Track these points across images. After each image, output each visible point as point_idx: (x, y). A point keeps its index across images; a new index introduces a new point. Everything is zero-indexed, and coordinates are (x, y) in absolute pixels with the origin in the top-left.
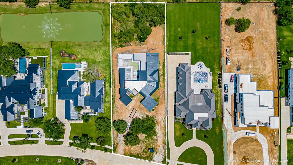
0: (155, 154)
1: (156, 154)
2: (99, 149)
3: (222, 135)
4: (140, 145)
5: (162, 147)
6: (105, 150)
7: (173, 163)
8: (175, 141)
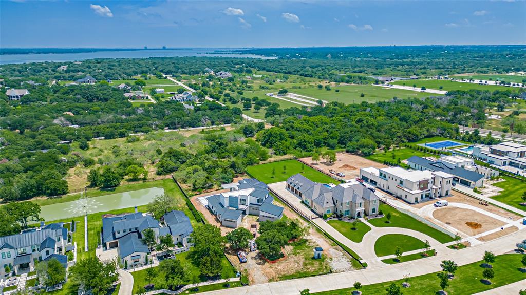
0: (329, 261)
1: (331, 261)
2: (210, 288)
3: (408, 216)
4: (293, 260)
5: (334, 250)
6: (226, 286)
7: (373, 261)
8: (347, 238)
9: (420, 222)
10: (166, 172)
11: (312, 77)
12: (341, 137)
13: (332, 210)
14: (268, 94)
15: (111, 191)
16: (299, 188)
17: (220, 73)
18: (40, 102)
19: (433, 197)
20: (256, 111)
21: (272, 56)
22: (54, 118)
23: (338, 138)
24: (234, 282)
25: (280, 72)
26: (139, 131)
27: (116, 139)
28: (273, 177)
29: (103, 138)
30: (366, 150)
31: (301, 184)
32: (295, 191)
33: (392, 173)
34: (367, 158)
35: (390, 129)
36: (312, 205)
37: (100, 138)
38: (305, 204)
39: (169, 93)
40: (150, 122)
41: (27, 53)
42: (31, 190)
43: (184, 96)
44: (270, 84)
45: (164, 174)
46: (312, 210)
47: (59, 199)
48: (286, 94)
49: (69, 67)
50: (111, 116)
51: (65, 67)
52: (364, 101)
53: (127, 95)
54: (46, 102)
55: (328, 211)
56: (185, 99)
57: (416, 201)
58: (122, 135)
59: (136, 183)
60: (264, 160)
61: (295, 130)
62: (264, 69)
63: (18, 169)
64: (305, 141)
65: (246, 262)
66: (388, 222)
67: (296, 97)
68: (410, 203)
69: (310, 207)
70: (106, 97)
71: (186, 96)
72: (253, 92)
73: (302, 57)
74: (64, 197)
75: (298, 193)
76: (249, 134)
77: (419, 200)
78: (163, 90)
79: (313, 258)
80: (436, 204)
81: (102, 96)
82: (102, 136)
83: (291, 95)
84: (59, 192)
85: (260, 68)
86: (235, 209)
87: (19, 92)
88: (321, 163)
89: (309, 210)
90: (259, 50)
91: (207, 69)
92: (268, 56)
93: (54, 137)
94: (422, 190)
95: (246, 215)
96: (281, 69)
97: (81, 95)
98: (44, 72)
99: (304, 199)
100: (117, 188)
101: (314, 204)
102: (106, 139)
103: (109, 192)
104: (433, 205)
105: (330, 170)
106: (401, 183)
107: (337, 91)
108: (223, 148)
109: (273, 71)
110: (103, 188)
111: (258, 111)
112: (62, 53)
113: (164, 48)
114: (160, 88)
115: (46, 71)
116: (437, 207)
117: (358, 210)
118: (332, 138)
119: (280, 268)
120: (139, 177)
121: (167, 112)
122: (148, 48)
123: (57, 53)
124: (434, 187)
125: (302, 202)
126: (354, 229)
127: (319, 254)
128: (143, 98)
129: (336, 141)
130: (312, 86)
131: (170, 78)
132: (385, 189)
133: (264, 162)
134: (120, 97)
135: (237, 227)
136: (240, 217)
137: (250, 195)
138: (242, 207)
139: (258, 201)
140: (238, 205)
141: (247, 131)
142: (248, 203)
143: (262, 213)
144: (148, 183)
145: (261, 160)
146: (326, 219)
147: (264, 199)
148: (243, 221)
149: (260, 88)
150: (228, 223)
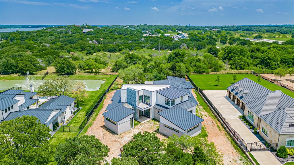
16: (241, 97)
17: (213, 30)
31: (246, 92)
32: (236, 100)
36: (259, 125)
38: (247, 122)
39: (173, 34)
43: (180, 36)
45: (116, 71)
46: (256, 134)
48: (261, 39)
53: (145, 35)
55: (290, 143)
56: (180, 38)
59: (89, 74)
60: (215, 71)
64: (269, 59)
69: (254, 128)
71: (181, 36)
75: (241, 104)
76: (214, 54)
78: (169, 35)
86: (131, 107)
87: (89, 31)
89: (250, 132)
95: (149, 120)
99: (246, 113)
100: (71, 75)
101: (263, 124)
110: (61, 74)
125: (243, 118)
133: (214, 73)
135: (119, 132)
136: (128, 119)
137: (158, 92)
138: (142, 106)
139: (168, 103)
140: (136, 102)
141: (212, 51)
142: (153, 103)
143: (163, 120)
144: (96, 76)
145: (212, 71)
146: (284, 157)
147: (178, 101)
148: (137, 126)
149: (240, 36)
150: (110, 125)
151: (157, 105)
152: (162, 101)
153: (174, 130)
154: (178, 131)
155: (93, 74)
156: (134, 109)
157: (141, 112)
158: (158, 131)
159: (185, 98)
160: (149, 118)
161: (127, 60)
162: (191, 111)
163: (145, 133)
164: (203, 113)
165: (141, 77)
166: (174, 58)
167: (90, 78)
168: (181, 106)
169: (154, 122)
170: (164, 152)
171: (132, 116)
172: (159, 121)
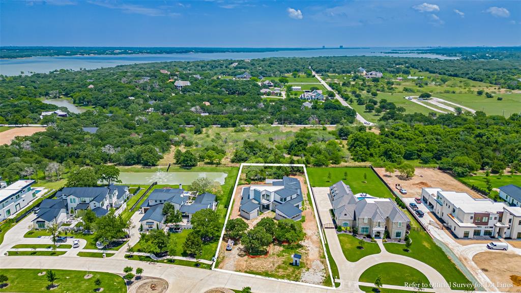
0: (304, 271)
1: (306, 271)
2: (185, 263)
3: (440, 250)
4: (272, 260)
5: (319, 262)
6: (197, 265)
7: (350, 284)
8: (344, 255)
9: (449, 261)
10: (238, 160)
11: (481, 81)
12: (439, 151)
13: (350, 224)
14: (407, 98)
15: (188, 169)
16: (334, 196)
17: (371, 73)
18: (194, 92)
19: (497, 236)
20: (377, 114)
21: (456, 56)
22: (193, 106)
23: (436, 151)
24: (206, 264)
25: (444, 74)
26: (249, 123)
27: (229, 128)
28: (329, 182)
29: (219, 126)
30: (460, 170)
31: (337, 192)
33: (448, 198)
34: (456, 179)
35: (513, 150)
37: (217, 126)
38: (332, 213)
39: (304, 91)
40: (262, 116)
41: (224, 52)
42: (133, 159)
44: (420, 87)
45: (237, 162)
46: (333, 220)
47: (149, 169)
48: (429, 98)
49: (239, 64)
50: (235, 108)
51: (235, 64)
52: (516, 113)
53: (263, 91)
54: (199, 92)
55: (346, 224)
56: (313, 97)
57: (466, 236)
58: (234, 125)
59: (210, 166)
61: (396, 138)
62: (427, 70)
63: (137, 142)
65: (230, 250)
66: (407, 251)
67: (439, 102)
68: (456, 237)
69: (334, 216)
70: (244, 91)
71: (314, 94)
72: (392, 95)
73: (493, 57)
74: (153, 168)
76: (344, 136)
77: (471, 235)
78: (300, 87)
79: (291, 264)
80: (490, 245)
81: (241, 91)
82: (219, 125)
83: (434, 101)
84: (149, 164)
85: (423, 70)
86: (257, 202)
87: (184, 84)
88: (396, 176)
89: (331, 219)
90: (445, 49)
91: (360, 68)
92: (450, 56)
93: (181, 120)
94: (476, 225)
95: (269, 211)
96: (447, 71)
97: (225, 88)
98: (219, 68)
100: (193, 167)
102: (221, 127)
103: (186, 170)
104: (486, 245)
105: (396, 185)
106: (454, 211)
107: (499, 99)
108: (301, 146)
109: (437, 72)
110: (183, 166)
111: (379, 114)
112: (251, 52)
113: (341, 47)
114: (298, 85)
115: (221, 67)
116: (490, 249)
117: (376, 229)
118: (427, 151)
119: (253, 264)
120: (215, 162)
121: (283, 109)
122: (325, 47)
123: (246, 52)
124: (499, 224)
125: (332, 211)
126: (360, 248)
127: (296, 261)
128: (276, 94)
129: (430, 155)
130: (472, 92)
131: (318, 77)
132: (439, 215)
133: (334, 165)
134: (256, 92)
135: (251, 219)
136: (256, 210)
137: (275, 192)
138: (264, 202)
139: (281, 200)
140: (260, 199)
141: (342, 133)
142: (272, 200)
143: (277, 211)
144: (218, 168)
145: (332, 163)
146: (340, 231)
147: (288, 199)
148: (261, 215)
149: (404, 90)
150: (244, 214)
151: (275, 201)
152: (278, 198)
153: (284, 217)
154: (286, 218)
155: (214, 166)
156: (259, 204)
157: (263, 206)
158: (275, 218)
159: (294, 196)
160: (269, 210)
161: (247, 149)
162: (298, 206)
163: (267, 218)
164: (307, 207)
165: (262, 174)
166: (296, 146)
167: (212, 170)
168: (291, 202)
169: (272, 212)
170: (277, 227)
171: (258, 208)
172: (275, 212)
